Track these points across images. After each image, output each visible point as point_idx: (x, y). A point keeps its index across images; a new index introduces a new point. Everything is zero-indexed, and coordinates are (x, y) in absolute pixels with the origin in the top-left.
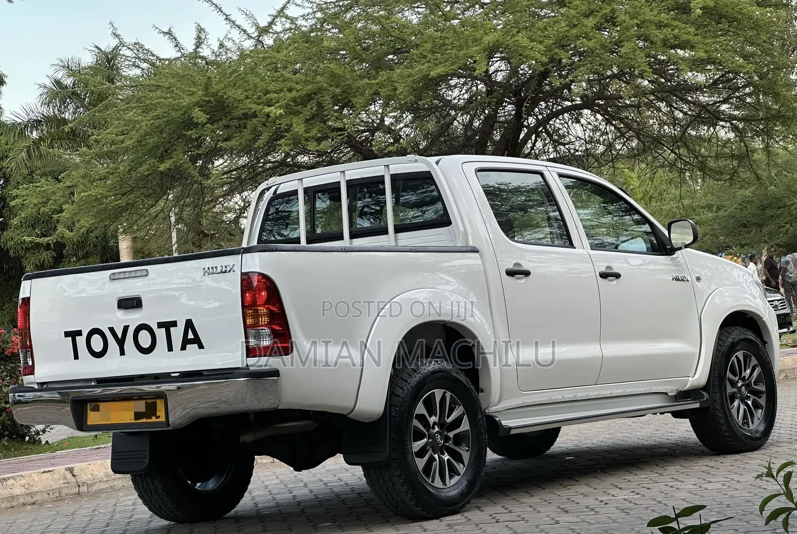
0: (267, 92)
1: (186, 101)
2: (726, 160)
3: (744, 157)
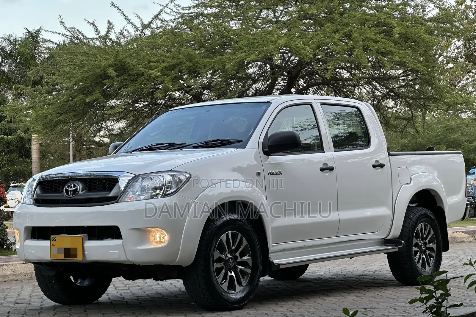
0: (150, 62)
1: (104, 63)
2: (401, 120)
3: (411, 119)
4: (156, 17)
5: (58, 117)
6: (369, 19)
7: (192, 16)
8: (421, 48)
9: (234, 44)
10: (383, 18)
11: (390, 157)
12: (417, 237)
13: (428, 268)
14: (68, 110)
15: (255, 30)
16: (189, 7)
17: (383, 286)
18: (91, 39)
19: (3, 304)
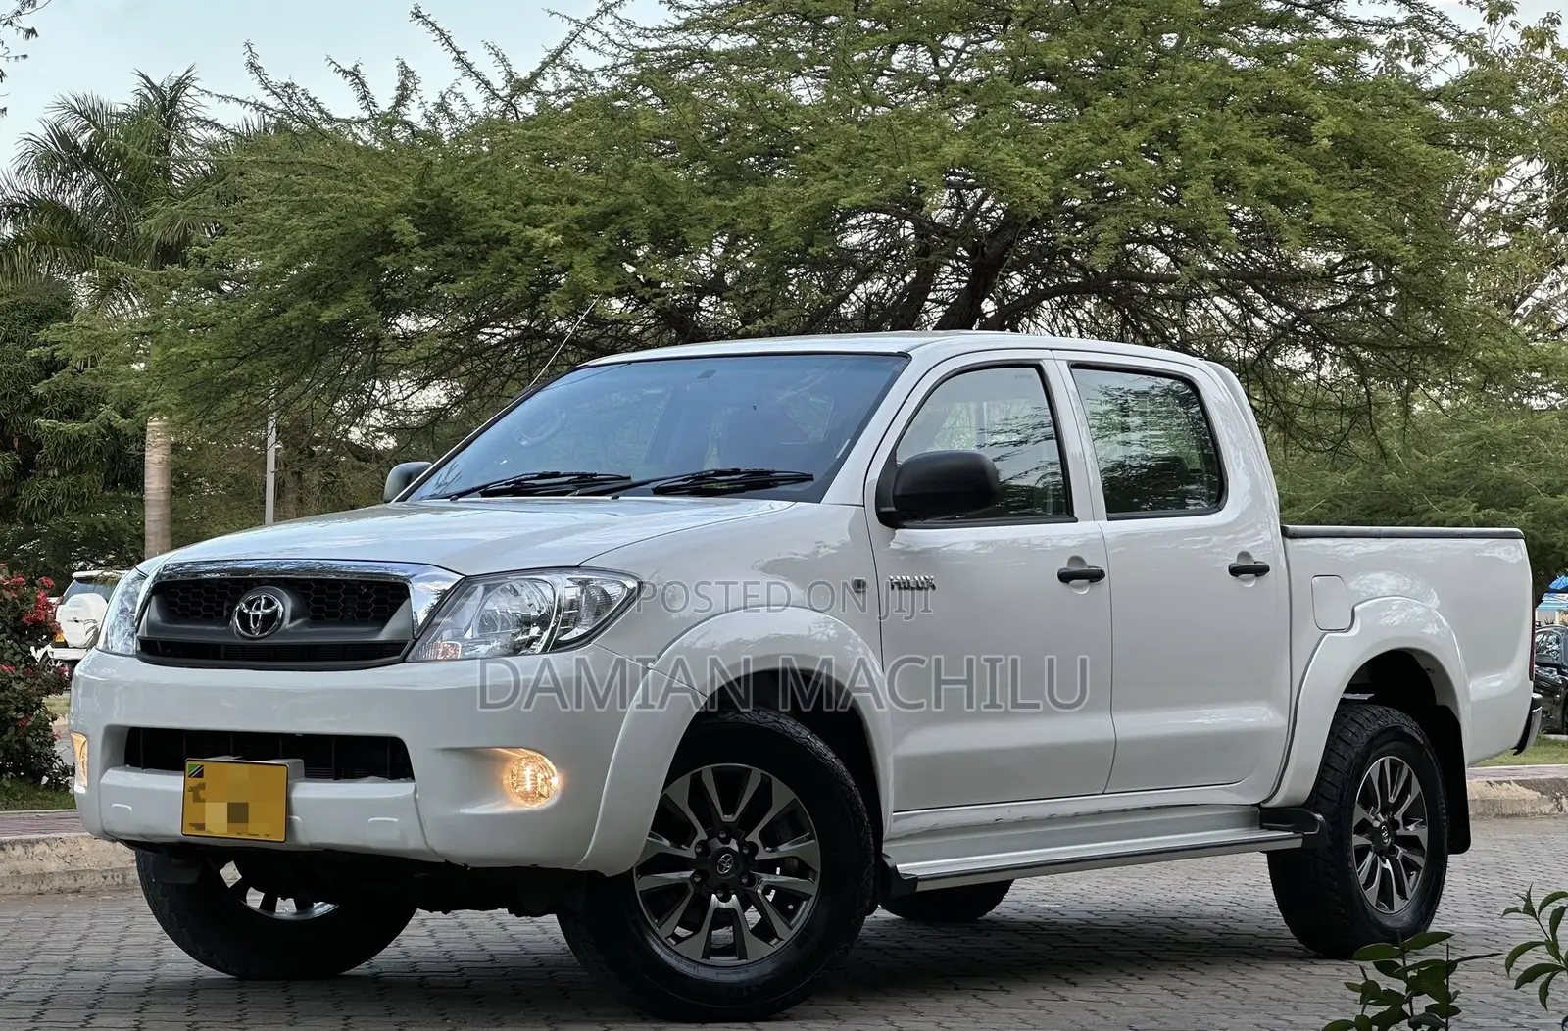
0: (529, 201)
1: (383, 201)
2: (1330, 415)
3: (1362, 413)
4: (555, 57)
5: (230, 369)
6: (1238, 88)
7: (670, 58)
8: (1403, 186)
9: (802, 151)
10: (1283, 86)
11: (1288, 541)
12: (1368, 801)
13: (1398, 902)
14: (263, 347)
15: (869, 109)
16: (660, 29)
17: (1254, 956)
18: (346, 121)
19: (29, 971)
